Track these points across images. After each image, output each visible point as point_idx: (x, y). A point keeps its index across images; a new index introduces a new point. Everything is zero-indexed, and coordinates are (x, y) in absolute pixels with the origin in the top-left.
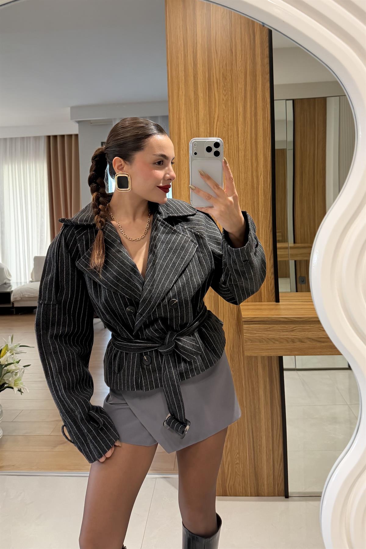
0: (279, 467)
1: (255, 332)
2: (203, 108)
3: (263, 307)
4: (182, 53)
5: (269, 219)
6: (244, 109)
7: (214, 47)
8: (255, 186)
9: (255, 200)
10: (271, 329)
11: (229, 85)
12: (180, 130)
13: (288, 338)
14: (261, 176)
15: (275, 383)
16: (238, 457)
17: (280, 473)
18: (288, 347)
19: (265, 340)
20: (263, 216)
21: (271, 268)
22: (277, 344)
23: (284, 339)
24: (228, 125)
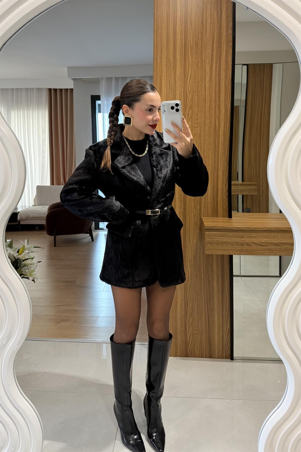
0: (227, 338)
1: (214, 237)
2: (179, 68)
3: (219, 220)
4: (166, 24)
5: (226, 154)
6: (211, 69)
7: (190, 20)
8: (217, 129)
9: (217, 140)
10: (225, 235)
11: (200, 50)
12: (161, 85)
13: (238, 242)
14: (222, 122)
15: (226, 277)
16: (197, 329)
17: (227, 342)
18: (238, 249)
19: (221, 243)
20: (222, 153)
21: (226, 192)
22: (229, 246)
23: (234, 243)
24: (198, 82)
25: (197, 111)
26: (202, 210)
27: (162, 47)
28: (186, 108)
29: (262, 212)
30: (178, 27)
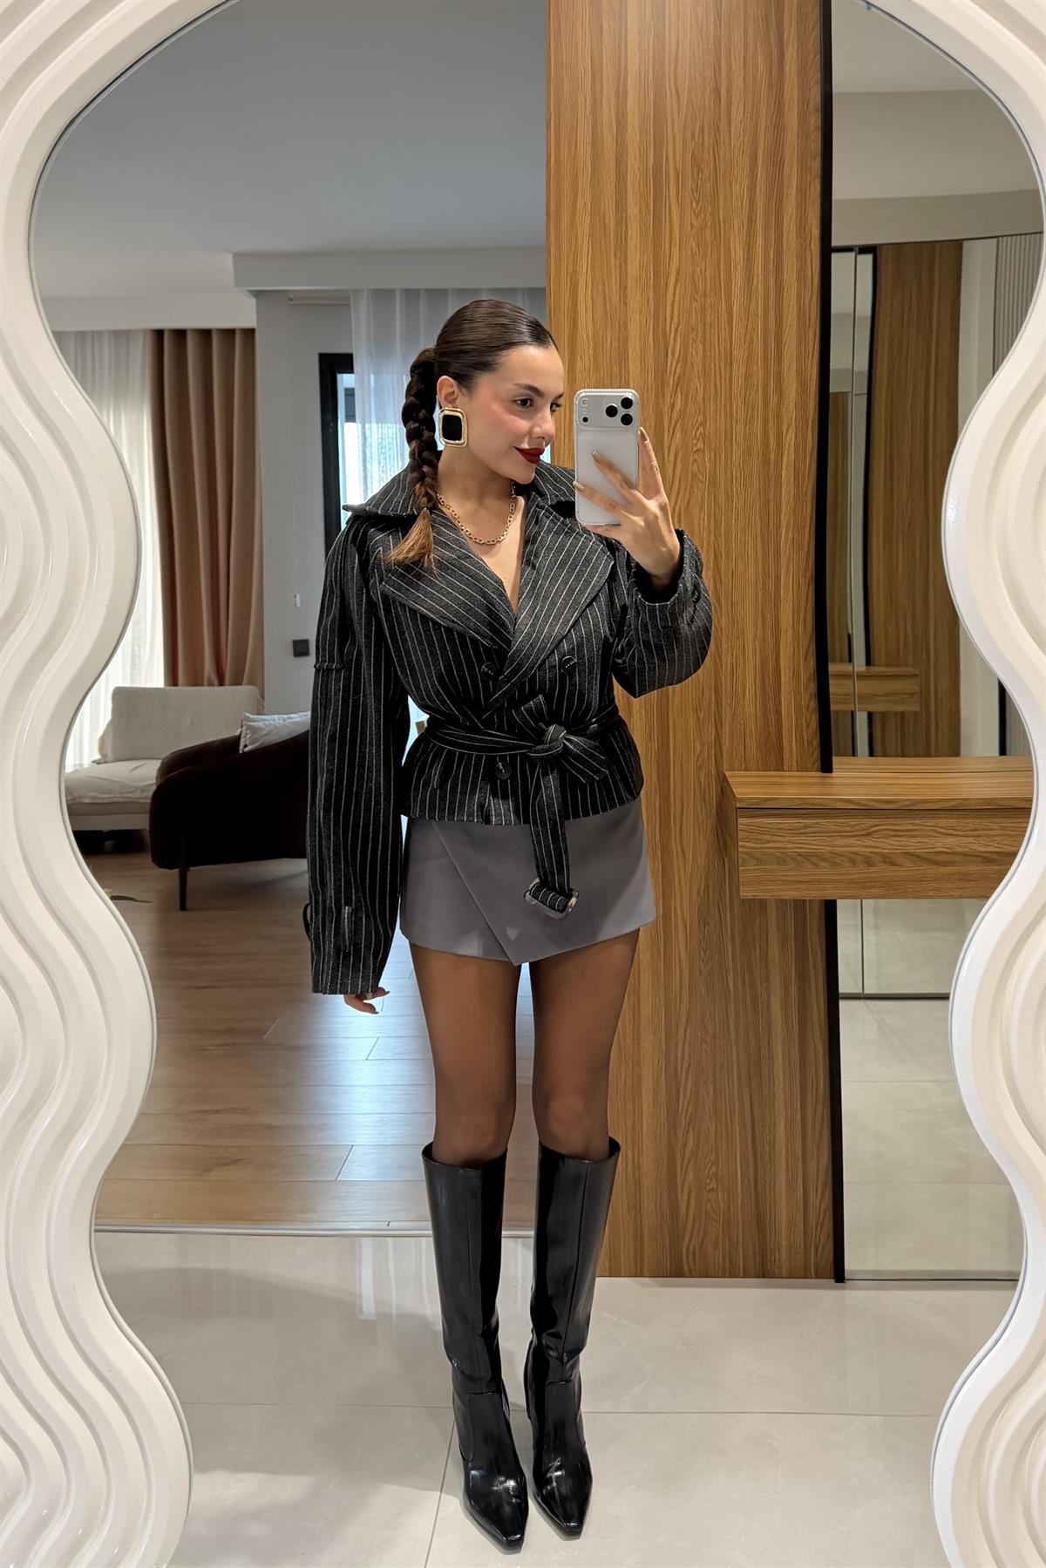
0: (820, 1201)
1: (768, 837)
2: (638, 246)
3: (786, 780)
4: (589, 94)
5: (806, 549)
6: (748, 253)
7: (672, 80)
8: (772, 457)
9: (771, 496)
10: (809, 830)
11: (708, 187)
12: (576, 305)
13: (856, 853)
14: (790, 431)
15: (813, 983)
16: (713, 1173)
17: (821, 1220)
18: (853, 877)
19: (794, 859)
20: (790, 539)
21: (809, 681)
22: (824, 868)
23: (843, 856)
24: (705, 296)
25: (701, 395)
26: (725, 747)
27: (575, 176)
28: (662, 384)
29: (936, 756)
30: (630, 103)
